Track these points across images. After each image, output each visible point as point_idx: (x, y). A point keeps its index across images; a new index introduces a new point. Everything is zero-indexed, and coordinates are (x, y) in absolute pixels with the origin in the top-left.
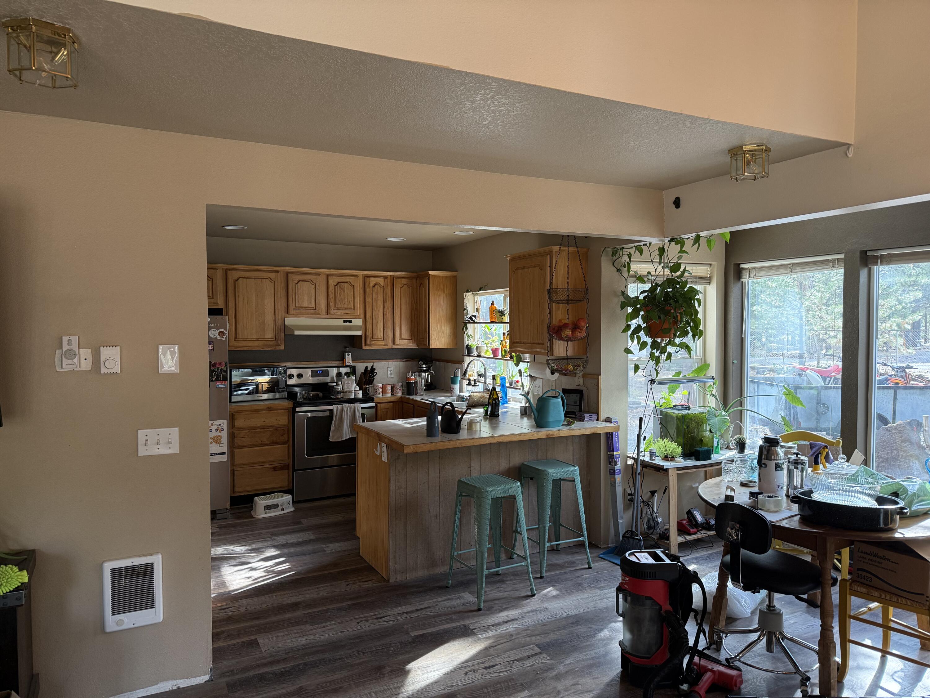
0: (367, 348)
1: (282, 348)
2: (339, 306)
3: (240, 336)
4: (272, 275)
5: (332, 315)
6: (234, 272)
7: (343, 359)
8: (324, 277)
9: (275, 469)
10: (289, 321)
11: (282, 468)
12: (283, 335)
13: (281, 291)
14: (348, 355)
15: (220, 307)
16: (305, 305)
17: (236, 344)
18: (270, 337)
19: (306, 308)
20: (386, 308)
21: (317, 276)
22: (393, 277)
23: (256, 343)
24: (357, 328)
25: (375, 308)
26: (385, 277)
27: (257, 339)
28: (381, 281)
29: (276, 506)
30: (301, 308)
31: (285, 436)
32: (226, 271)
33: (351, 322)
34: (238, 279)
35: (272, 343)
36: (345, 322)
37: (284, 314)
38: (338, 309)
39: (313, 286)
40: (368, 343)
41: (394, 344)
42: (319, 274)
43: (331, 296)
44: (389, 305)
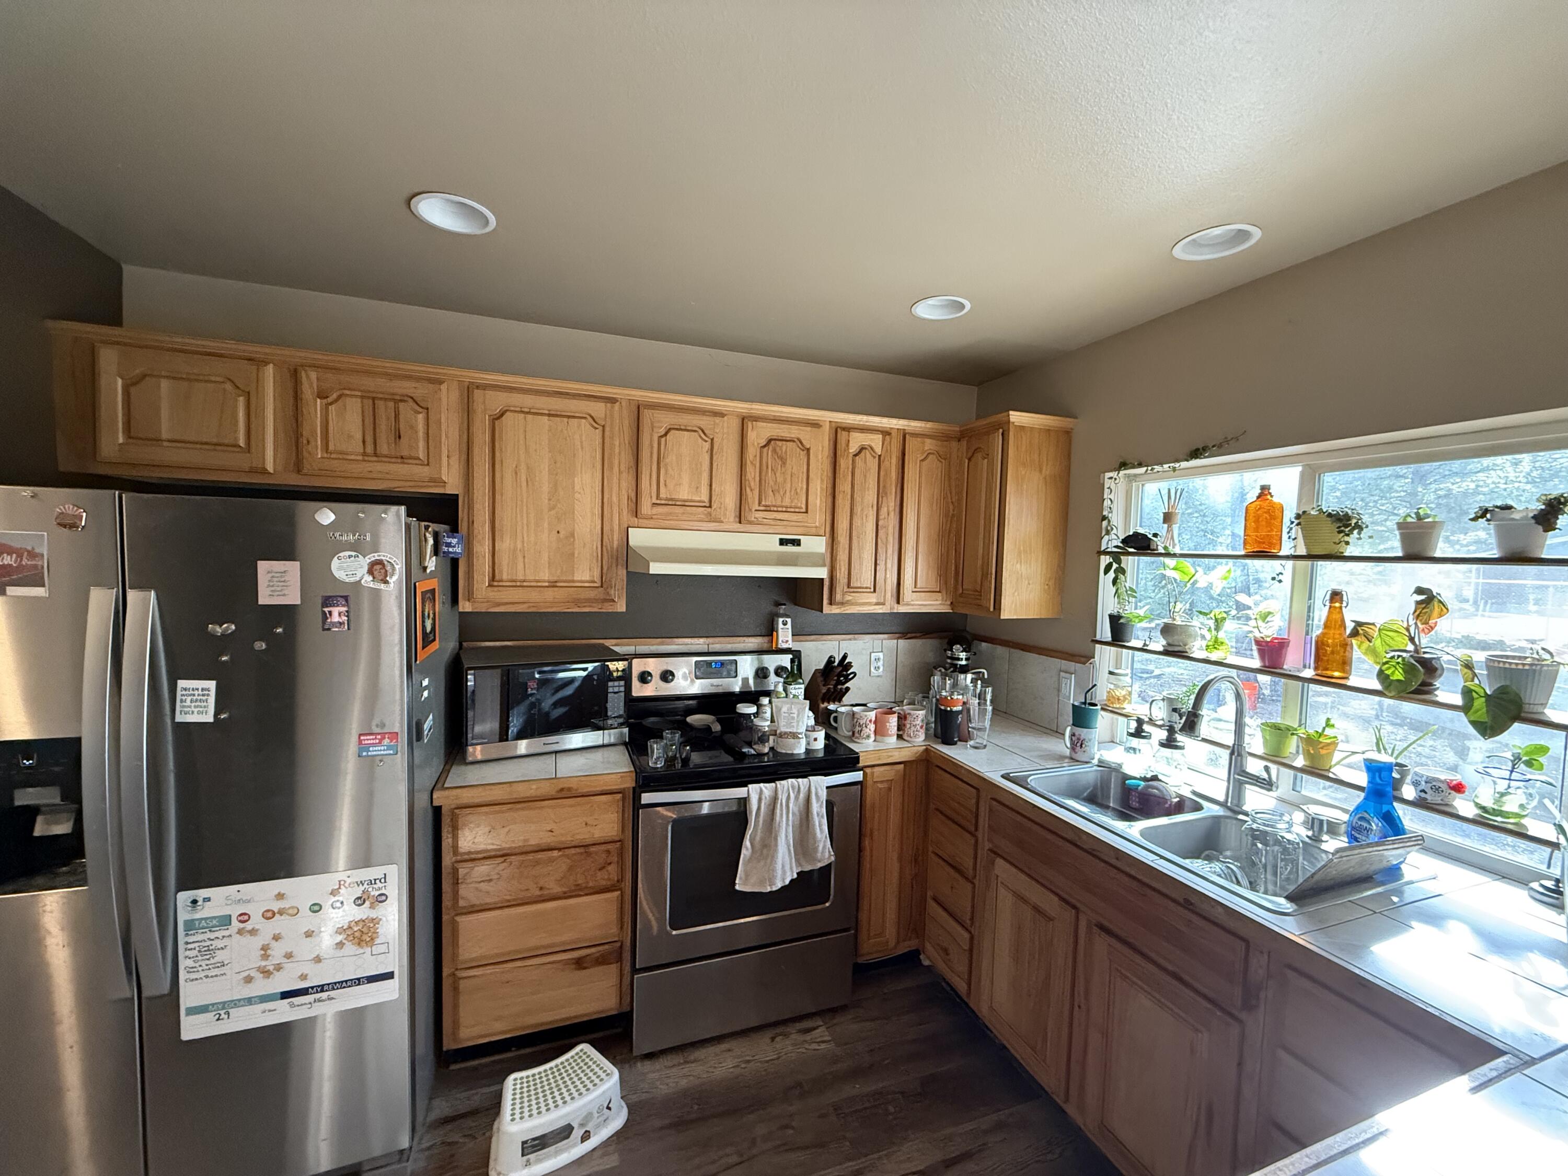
0: (835, 610)
1: (621, 607)
2: (770, 500)
3: (505, 573)
4: (598, 409)
5: (751, 523)
6: (490, 393)
7: (770, 631)
8: (735, 423)
9: (580, 964)
10: (639, 538)
11: (601, 961)
12: (623, 573)
13: (621, 456)
14: (785, 624)
15: (449, 490)
16: (684, 493)
17: (494, 595)
18: (587, 577)
19: (684, 504)
20: (884, 511)
21: (718, 420)
22: (904, 435)
23: (550, 594)
24: (812, 560)
25: (858, 509)
26: (886, 433)
27: (553, 585)
28: (876, 441)
29: (565, 1132)
30: (672, 502)
31: (613, 869)
32: (469, 391)
33: (796, 543)
34: (502, 414)
35: (592, 594)
36: (783, 542)
37: (627, 518)
38: (768, 509)
39: (707, 446)
40: (838, 597)
41: (898, 602)
42: (720, 414)
43: (752, 473)
44: (891, 503)
